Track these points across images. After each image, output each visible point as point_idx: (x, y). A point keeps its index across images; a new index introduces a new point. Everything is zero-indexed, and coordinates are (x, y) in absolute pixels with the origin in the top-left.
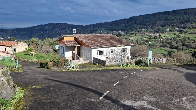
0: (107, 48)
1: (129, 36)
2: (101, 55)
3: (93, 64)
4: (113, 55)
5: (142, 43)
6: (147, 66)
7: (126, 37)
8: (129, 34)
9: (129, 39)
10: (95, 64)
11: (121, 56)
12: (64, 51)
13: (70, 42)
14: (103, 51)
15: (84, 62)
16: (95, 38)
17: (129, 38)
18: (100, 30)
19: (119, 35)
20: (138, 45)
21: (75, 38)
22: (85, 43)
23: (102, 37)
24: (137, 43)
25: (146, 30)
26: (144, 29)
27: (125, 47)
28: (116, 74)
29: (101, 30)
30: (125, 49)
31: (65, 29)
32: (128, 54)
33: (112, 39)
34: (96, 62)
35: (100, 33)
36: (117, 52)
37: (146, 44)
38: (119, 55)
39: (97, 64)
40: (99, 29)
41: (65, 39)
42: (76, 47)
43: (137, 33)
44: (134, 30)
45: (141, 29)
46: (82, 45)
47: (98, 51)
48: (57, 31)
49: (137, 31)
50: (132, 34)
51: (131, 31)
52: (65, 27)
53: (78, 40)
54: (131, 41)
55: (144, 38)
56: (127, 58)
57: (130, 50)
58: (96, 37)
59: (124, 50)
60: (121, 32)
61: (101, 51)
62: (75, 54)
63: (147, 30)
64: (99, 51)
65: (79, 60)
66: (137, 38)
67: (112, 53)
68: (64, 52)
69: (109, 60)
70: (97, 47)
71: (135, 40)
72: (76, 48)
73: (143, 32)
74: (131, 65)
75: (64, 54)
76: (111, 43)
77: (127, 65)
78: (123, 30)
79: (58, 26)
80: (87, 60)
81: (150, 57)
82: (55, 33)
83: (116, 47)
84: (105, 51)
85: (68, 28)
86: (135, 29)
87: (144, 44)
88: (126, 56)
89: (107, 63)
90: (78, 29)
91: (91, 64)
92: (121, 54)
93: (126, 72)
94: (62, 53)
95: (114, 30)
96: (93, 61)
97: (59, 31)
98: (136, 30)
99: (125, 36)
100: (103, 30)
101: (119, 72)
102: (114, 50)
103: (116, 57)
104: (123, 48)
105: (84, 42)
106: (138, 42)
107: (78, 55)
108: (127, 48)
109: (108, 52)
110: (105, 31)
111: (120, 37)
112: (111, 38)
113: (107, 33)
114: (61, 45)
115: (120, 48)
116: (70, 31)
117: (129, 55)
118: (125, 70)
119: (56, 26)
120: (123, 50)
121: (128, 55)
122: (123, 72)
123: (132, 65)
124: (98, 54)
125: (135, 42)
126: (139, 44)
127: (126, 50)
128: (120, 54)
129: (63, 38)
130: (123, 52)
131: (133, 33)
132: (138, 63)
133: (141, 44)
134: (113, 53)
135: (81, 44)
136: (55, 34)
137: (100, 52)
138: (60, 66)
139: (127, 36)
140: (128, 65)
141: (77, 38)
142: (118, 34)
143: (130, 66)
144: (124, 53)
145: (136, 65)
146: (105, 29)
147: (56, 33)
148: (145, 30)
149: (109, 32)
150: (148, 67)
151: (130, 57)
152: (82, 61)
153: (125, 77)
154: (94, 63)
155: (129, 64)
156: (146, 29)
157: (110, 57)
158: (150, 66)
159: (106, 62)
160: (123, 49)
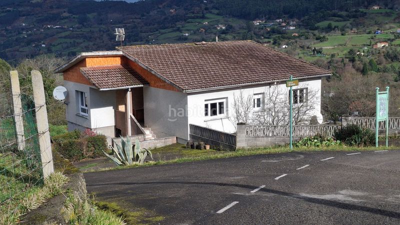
0: (237, 92)
1: (317, 39)
2: (218, 116)
3: (192, 147)
4: (260, 113)
5: (371, 62)
6: (373, 143)
7: (307, 43)
8: (316, 29)
9: (319, 52)
10: (198, 147)
11: (287, 118)
12: (84, 107)
13: (108, 72)
14: (224, 100)
15: (160, 144)
16: (194, 57)
17: (318, 46)
18: (197, 17)
19: (278, 35)
20: (354, 71)
21: (124, 59)
22: (159, 74)
23: (219, 52)
24: (351, 64)
25: (383, 11)
26: (376, 8)
27: (302, 85)
28: (275, 162)
29: (203, 17)
30: (301, 90)
31: (54, 19)
32: (312, 108)
33: (252, 56)
34: (203, 140)
35: (198, 30)
36: (272, 104)
37: (389, 66)
38: (281, 115)
39: (208, 147)
40: (193, 13)
41: (90, 63)
42: (127, 90)
43: (348, 25)
44: (336, 11)
45: (367, 7)
46: (148, 84)
47: (207, 103)
48: (23, 29)
49: (348, 16)
50: (329, 29)
51: (324, 18)
52: (55, 11)
53: (134, 68)
54: (325, 59)
55: (380, 45)
56: (311, 124)
57: (319, 94)
58: (196, 51)
59: (298, 97)
60: (284, 24)
61: (217, 102)
62: (124, 115)
63: (391, 9)
64: (209, 103)
65: (140, 137)
66: (349, 46)
67: (257, 109)
68: (84, 111)
69: (249, 132)
70: (205, 90)
71: (341, 54)
72: (129, 95)
73: (372, 19)
74: (321, 142)
75: (87, 119)
76: (252, 70)
77: (309, 143)
78: (289, 14)
79: (29, 8)
80: (169, 134)
81: (382, 114)
82: (14, 38)
83: (270, 84)
84: (231, 102)
85: (66, 14)
86: (341, 9)
87: (379, 66)
88: (305, 117)
89: (242, 143)
90: (109, 16)
91: (185, 147)
92: (289, 109)
93: (305, 157)
94: (78, 115)
95: (256, 17)
96: (192, 137)
97: (31, 29)
98: (344, 13)
99: (299, 37)
100: (208, 15)
101: (284, 159)
102: (264, 98)
103: (270, 119)
104: (294, 88)
105: (156, 71)
106: (352, 60)
107: (136, 121)
108: (307, 89)
109: (242, 102)
110: (218, 22)
111: (279, 44)
112: (251, 54)
113: (227, 29)
114: (73, 86)
115: (283, 89)
116: (78, 28)
117: (316, 112)
118: (301, 153)
119: (20, 9)
120: (295, 96)
121: (311, 113)
122: (297, 159)
123: (324, 143)
124: (206, 114)
125: (343, 61)
126: (358, 70)
127: (307, 94)
128: (286, 110)
129: (82, 61)
130: (296, 102)
131: (334, 24)
132: (345, 135)
133: (368, 67)
134: (259, 106)
135: (147, 79)
136: (17, 40)
137: (213, 106)
138: (79, 159)
139: (307, 38)
140: (313, 143)
141: (132, 58)
142: (273, 31)
143: (318, 146)
144: (299, 104)
145: (339, 141)
146: (218, 14)
147: (21, 36)
148: (381, 11)
149: (234, 25)
150: (377, 146)
151: (320, 120)
152: (150, 139)
153: (304, 167)
154: (196, 144)
155: (315, 139)
156: (386, 5)
157: (249, 122)
158: (382, 143)
159: (238, 139)
160: (295, 91)
